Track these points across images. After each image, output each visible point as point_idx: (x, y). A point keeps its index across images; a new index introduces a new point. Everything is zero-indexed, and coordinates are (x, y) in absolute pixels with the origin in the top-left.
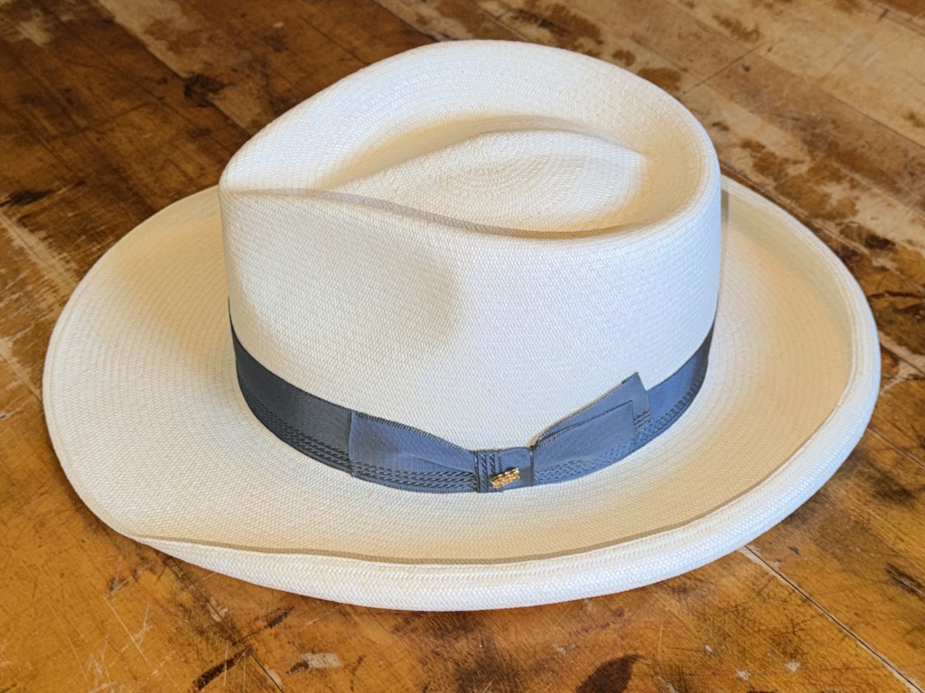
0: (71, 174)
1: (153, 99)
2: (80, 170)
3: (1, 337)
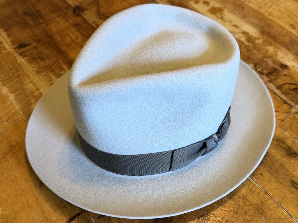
0: (37, 38)
1: (63, 14)
2: (40, 37)
3: (11, 94)
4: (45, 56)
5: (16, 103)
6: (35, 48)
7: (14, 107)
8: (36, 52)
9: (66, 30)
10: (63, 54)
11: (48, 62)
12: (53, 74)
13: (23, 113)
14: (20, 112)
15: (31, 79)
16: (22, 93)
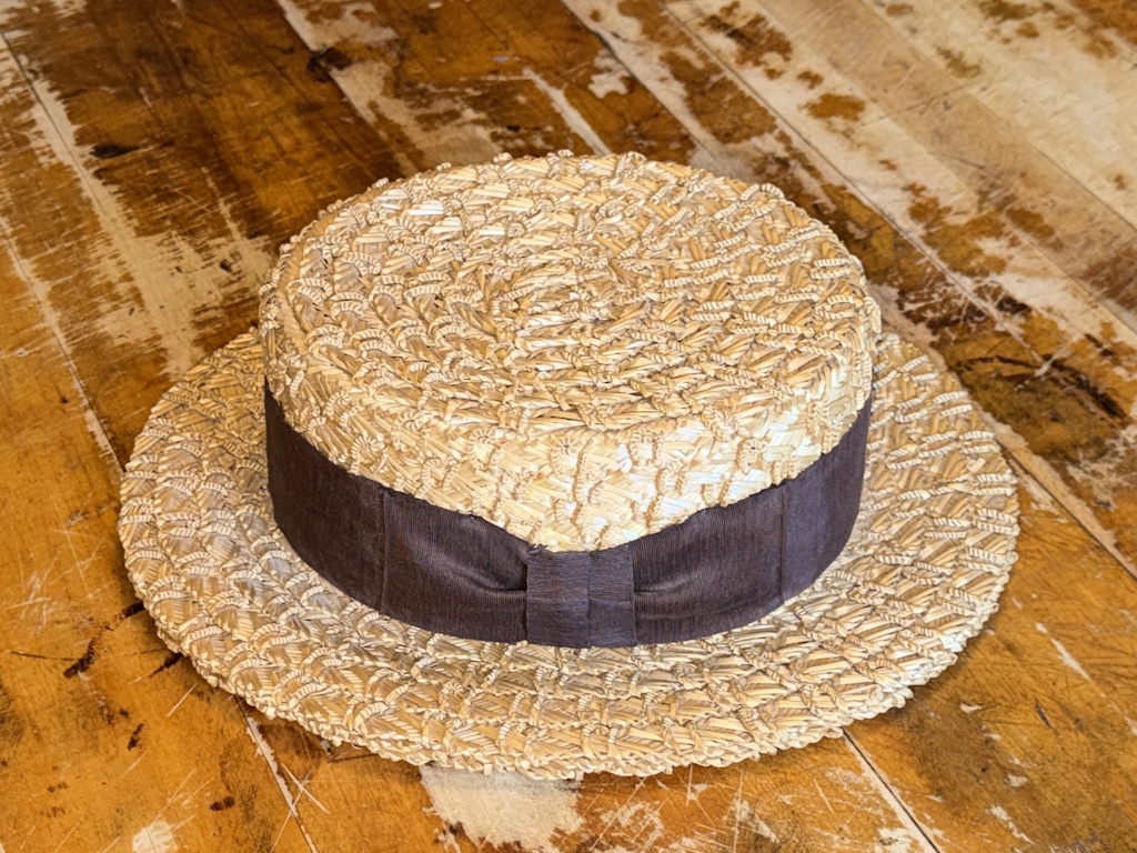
0: (163, 134)
1: (272, 68)
2: (173, 131)
3: (43, 280)
4: (176, 190)
6: (151, 161)
7: (43, 316)
8: (148, 173)
9: (267, 120)
10: (237, 189)
11: (180, 205)
12: (190, 242)
13: (67, 336)
14: (57, 330)
15: (114, 247)
16: (76, 282)
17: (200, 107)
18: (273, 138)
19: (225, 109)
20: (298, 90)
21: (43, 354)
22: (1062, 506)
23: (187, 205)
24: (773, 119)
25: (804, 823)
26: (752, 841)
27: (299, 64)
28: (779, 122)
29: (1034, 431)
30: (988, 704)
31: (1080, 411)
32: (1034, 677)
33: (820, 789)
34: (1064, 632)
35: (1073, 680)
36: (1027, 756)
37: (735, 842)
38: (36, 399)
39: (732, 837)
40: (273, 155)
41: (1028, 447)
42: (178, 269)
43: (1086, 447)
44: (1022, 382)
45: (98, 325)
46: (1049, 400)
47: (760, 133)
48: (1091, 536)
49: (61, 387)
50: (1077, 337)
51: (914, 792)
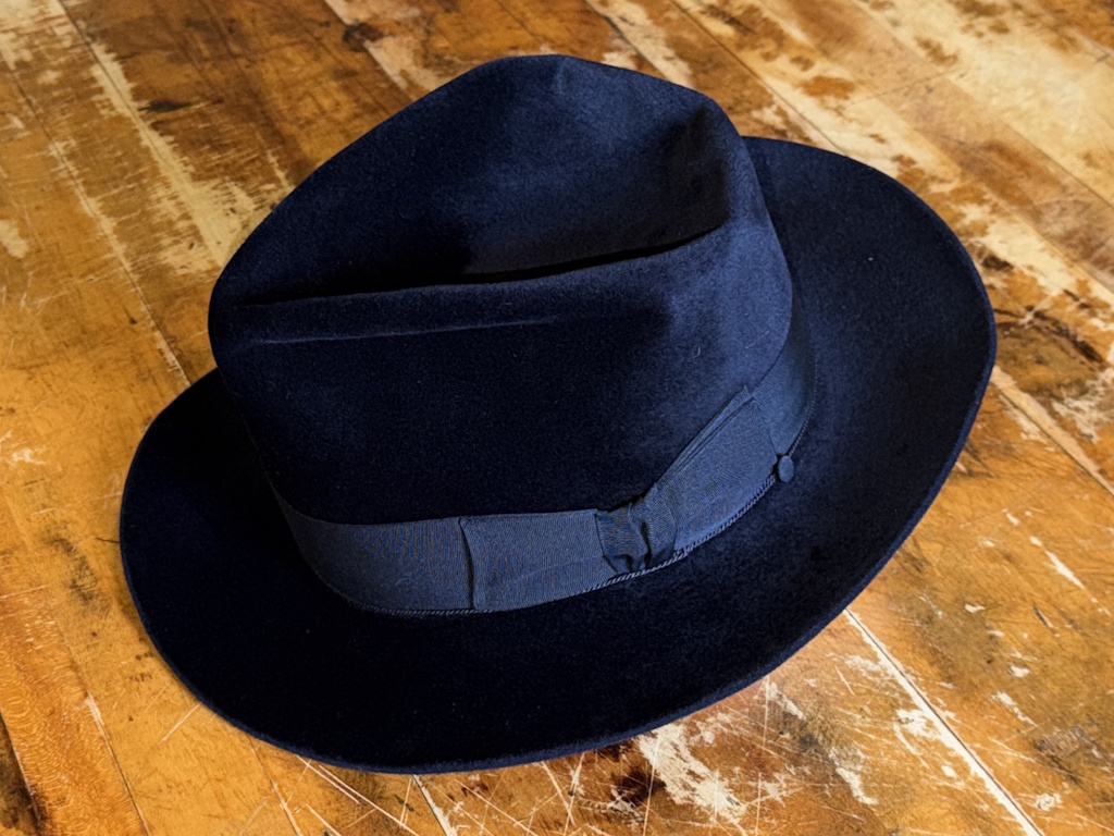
0: (213, 93)
1: (310, 39)
2: (222, 91)
3: (109, 217)
4: (226, 142)
5: (118, 239)
6: (203, 116)
7: (110, 248)
8: (201, 126)
9: (307, 84)
10: (283, 142)
11: (232, 154)
12: (243, 188)
13: (133, 266)
14: (123, 260)
15: (173, 190)
16: (139, 219)
17: (247, 71)
18: (314, 99)
19: (269, 72)
20: (334, 57)
21: (111, 281)
22: (1049, 436)
23: (237, 155)
24: (771, 96)
25: (828, 704)
26: (782, 718)
27: (336, 35)
28: (775, 98)
29: (1020, 372)
30: (992, 606)
31: (1062, 356)
32: (1031, 583)
33: (841, 675)
34: (1057, 545)
35: (1065, 586)
36: (1027, 650)
37: (766, 718)
38: (108, 321)
39: (763, 713)
40: (315, 114)
41: (1016, 385)
42: (233, 210)
43: (1068, 386)
44: (1008, 329)
45: (162, 257)
46: (1033, 345)
47: (759, 107)
48: (1077, 463)
49: (130, 310)
50: (1055, 292)
51: (927, 679)
